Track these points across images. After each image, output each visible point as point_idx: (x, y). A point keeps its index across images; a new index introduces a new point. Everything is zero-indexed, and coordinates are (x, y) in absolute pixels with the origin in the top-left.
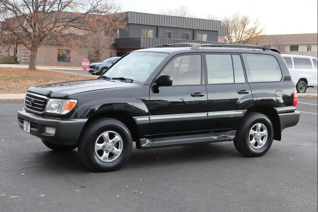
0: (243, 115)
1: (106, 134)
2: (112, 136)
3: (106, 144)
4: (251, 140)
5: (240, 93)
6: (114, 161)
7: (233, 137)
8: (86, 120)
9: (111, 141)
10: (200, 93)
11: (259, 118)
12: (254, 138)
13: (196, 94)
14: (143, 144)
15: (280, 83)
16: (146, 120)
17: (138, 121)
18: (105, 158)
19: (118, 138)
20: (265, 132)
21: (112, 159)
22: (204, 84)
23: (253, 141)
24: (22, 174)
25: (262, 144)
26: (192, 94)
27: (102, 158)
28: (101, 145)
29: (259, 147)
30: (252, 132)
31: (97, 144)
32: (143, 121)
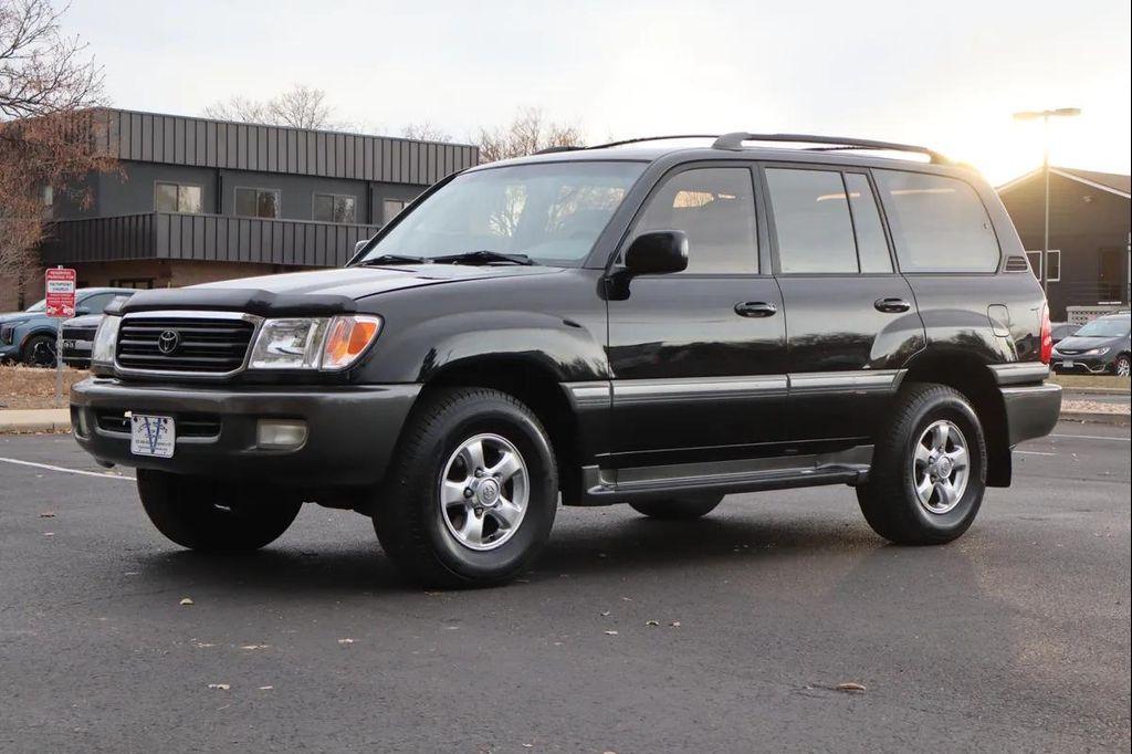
0: (894, 389)
1: (474, 446)
2: (492, 454)
3: (476, 484)
4: (920, 480)
5: (882, 309)
6: (500, 547)
7: (864, 468)
8: (416, 390)
9: (491, 471)
10: (764, 304)
11: (941, 400)
12: (928, 476)
13: (751, 307)
14: (590, 487)
15: (996, 278)
16: (601, 397)
17: (579, 398)
18: (471, 537)
19: (511, 460)
20: (961, 454)
21: (493, 539)
22: (769, 272)
23: (927, 486)
24: (184, 601)
25: (954, 497)
26: (739, 308)
27: (462, 536)
28: (460, 487)
29: (944, 508)
30: (921, 452)
31: (447, 484)
32: (592, 398)
